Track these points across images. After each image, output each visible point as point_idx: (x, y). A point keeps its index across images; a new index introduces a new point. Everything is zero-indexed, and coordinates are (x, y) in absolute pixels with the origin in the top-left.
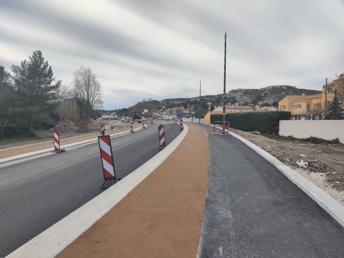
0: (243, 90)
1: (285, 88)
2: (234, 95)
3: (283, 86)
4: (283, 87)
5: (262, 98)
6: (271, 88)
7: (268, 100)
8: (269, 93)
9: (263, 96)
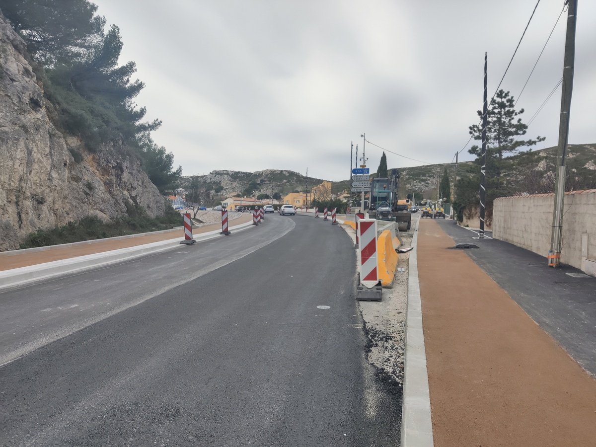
0: (230, 173)
1: (287, 175)
2: (217, 179)
3: (285, 171)
4: (284, 173)
5: (258, 186)
6: (268, 172)
7: (266, 190)
8: (266, 179)
9: (258, 184)
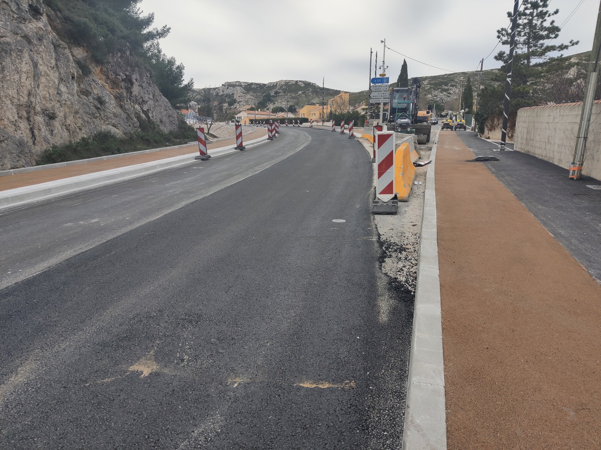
0: (243, 84)
1: (303, 85)
2: (229, 91)
3: (300, 81)
4: (299, 83)
5: (272, 98)
6: (283, 83)
7: (281, 102)
8: (280, 91)
9: (273, 96)
